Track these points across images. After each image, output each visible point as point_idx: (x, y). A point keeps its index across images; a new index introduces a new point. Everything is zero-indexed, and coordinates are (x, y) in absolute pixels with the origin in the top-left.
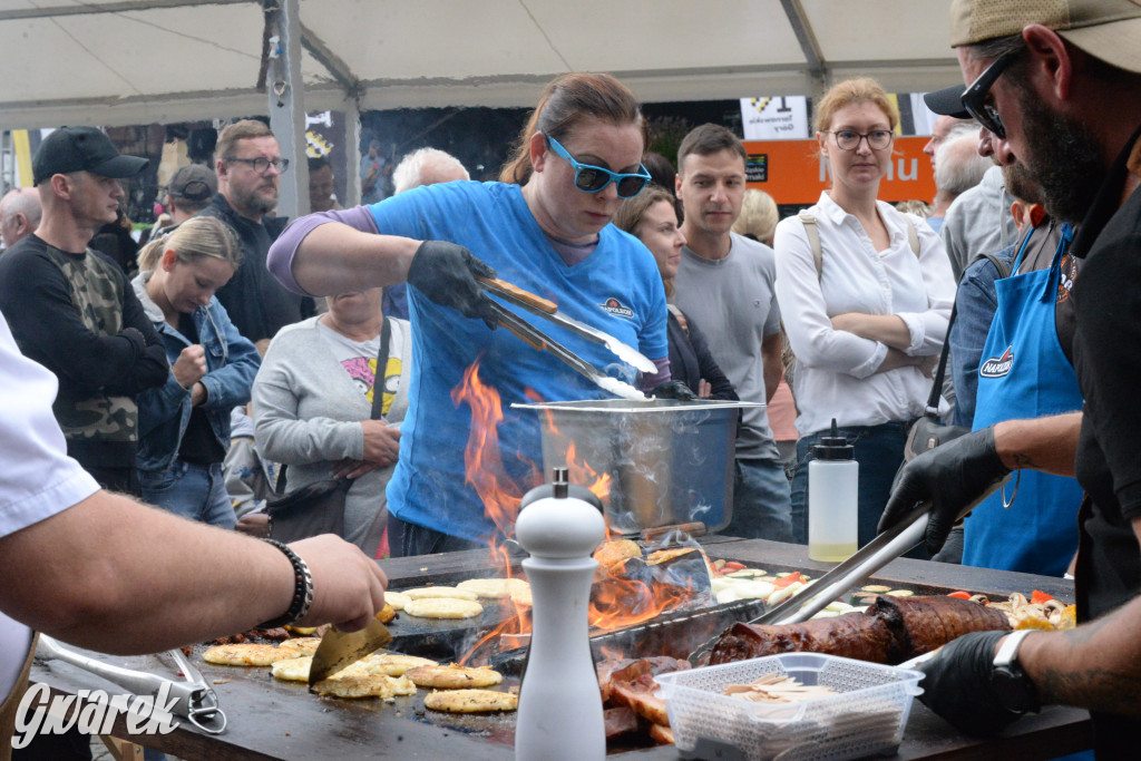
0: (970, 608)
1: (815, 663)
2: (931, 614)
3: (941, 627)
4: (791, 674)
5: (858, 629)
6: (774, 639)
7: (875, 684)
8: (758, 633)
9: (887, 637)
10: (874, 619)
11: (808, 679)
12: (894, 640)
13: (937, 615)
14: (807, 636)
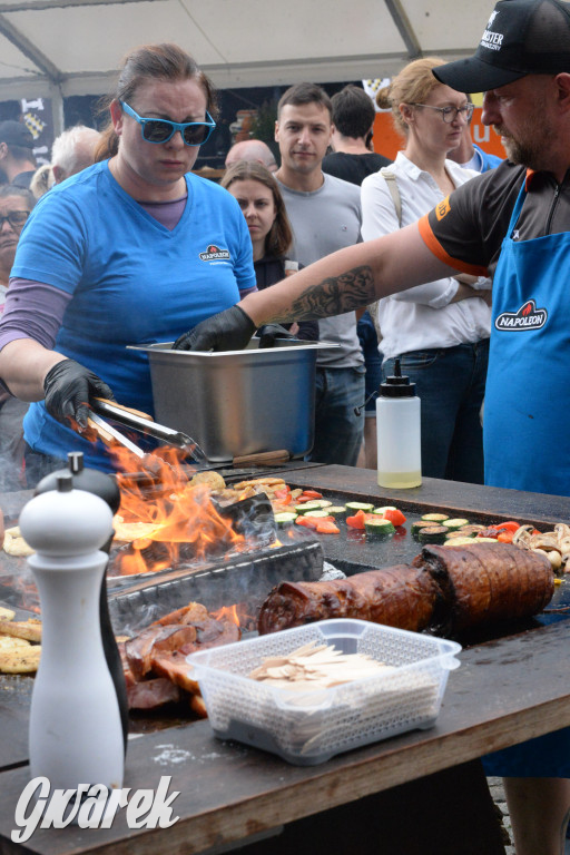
0: (514, 554)
1: (354, 629)
2: (475, 563)
3: (485, 576)
4: (331, 642)
5: (403, 583)
6: (319, 598)
7: (409, 662)
8: (304, 593)
9: (432, 588)
10: (420, 571)
11: (347, 647)
12: (440, 590)
13: (481, 564)
14: (352, 594)
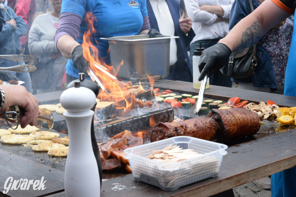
0: (246, 112)
1: (187, 140)
2: (231, 116)
3: (235, 120)
4: (178, 145)
5: (205, 123)
6: (173, 128)
7: (208, 152)
8: (168, 126)
9: (215, 125)
10: (211, 118)
11: (184, 146)
12: (218, 125)
13: (233, 116)
14: (186, 127)
